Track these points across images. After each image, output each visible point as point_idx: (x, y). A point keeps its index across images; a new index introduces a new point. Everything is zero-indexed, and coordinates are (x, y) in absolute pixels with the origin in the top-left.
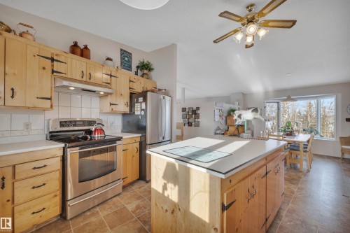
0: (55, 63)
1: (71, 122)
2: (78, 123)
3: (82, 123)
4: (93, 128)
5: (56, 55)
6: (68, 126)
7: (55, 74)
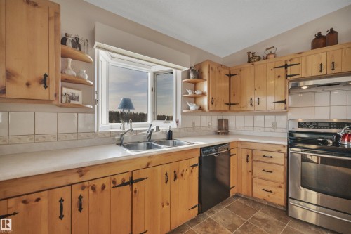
0: (289, 68)
1: (311, 123)
2: (320, 125)
3: (327, 125)
4: (341, 132)
5: (290, 60)
6: (308, 127)
7: (288, 78)
